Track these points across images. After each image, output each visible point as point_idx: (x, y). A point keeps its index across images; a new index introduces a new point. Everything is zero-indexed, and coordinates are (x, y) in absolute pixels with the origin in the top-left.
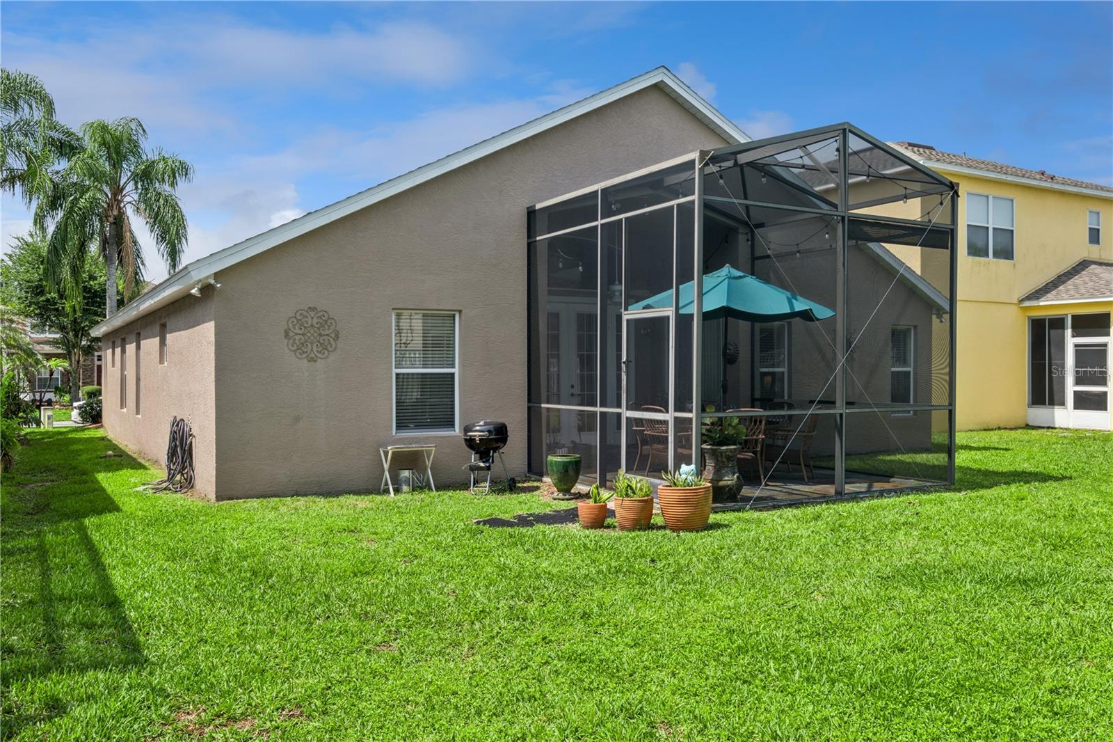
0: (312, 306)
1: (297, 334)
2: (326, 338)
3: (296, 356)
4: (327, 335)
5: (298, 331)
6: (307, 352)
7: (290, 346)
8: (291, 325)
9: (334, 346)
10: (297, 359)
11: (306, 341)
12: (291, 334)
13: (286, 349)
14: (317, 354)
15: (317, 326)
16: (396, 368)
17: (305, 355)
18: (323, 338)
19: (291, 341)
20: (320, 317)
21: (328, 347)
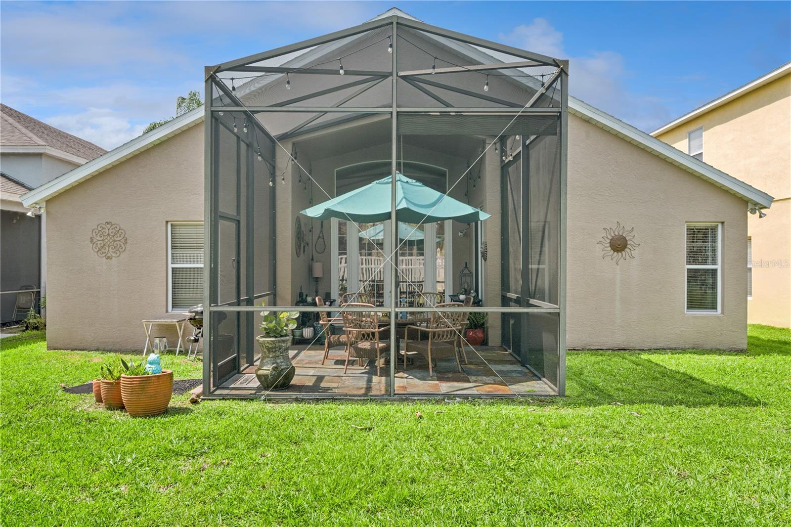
0: (108, 221)
1: (98, 240)
2: (118, 243)
3: (98, 255)
4: (119, 241)
5: (99, 238)
6: (105, 252)
7: (94, 249)
8: (94, 235)
9: (124, 249)
10: (99, 258)
11: (104, 245)
12: (95, 240)
13: (92, 250)
14: (112, 253)
15: (112, 235)
16: (172, 263)
17: (104, 255)
18: (116, 243)
19: (95, 245)
20: (114, 228)
21: (120, 249)
